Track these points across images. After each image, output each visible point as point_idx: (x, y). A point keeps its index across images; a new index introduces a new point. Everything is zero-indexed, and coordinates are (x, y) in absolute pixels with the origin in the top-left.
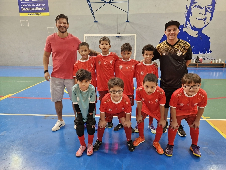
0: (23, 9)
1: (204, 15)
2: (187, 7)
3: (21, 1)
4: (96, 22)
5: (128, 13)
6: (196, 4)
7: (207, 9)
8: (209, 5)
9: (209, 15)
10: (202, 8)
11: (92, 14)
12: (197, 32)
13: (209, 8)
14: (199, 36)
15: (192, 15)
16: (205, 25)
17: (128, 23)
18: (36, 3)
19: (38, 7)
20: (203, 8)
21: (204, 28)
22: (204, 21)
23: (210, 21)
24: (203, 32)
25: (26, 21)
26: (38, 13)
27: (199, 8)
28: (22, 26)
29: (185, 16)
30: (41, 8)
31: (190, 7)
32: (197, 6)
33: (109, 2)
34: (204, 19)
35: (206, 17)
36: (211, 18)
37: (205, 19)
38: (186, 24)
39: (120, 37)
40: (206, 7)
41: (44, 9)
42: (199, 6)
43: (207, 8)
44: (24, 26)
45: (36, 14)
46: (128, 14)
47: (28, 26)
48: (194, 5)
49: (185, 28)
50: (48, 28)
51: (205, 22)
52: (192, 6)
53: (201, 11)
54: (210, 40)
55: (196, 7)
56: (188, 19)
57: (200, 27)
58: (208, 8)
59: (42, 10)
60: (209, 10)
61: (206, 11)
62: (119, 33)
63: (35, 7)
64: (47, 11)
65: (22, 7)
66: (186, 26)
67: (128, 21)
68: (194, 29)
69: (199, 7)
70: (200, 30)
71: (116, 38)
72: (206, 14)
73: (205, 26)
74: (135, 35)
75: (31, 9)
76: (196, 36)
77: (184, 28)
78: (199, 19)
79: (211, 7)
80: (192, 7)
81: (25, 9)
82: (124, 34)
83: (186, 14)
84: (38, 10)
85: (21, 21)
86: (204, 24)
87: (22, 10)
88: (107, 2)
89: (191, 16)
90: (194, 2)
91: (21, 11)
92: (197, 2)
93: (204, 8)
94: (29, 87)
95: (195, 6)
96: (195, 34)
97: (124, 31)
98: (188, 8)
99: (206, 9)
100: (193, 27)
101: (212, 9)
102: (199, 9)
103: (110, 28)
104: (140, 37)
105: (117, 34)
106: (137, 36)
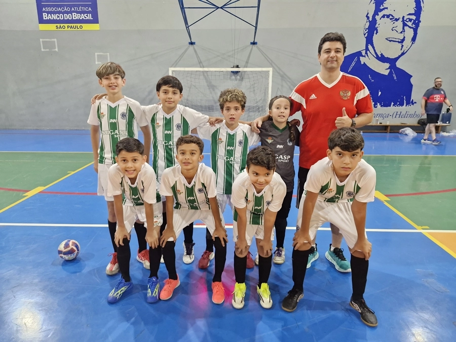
0: (45, 16)
1: (401, 33)
2: (368, 18)
3: (44, 1)
4: (192, 43)
5: (256, 28)
6: (385, 12)
7: (406, 21)
8: (410, 14)
9: (409, 33)
10: (397, 20)
11: (187, 28)
12: (387, 65)
13: (410, 20)
14: (390, 73)
15: (377, 32)
16: (402, 51)
17: (255, 47)
19: (77, 12)
20: (398, 19)
21: (400, 57)
22: (400, 45)
23: (412, 43)
24: (399, 64)
25: (53, 40)
26: (76, 25)
27: (391, 19)
28: (43, 50)
29: (365, 35)
30: (82, 15)
31: (374, 16)
33: (221, 8)
34: (399, 40)
35: (404, 37)
36: (414, 39)
37: (403, 40)
38: (367, 49)
39: (239, 74)
40: (404, 17)
41: (90, 17)
42: (390, 15)
43: (405, 19)
44: (48, 50)
45: (71, 27)
47: (57, 50)
48: (381, 14)
49: (365, 56)
50: (96, 54)
51: (402, 46)
52: (378, 15)
53: (394, 25)
54: (412, 80)
55: (386, 18)
56: (369, 41)
57: (392, 56)
58: (408, 20)
59: (84, 19)
60: (410, 24)
61: (405, 25)
62: (237, 67)
63: (71, 12)
64: (95, 20)
65: (45, 12)
66: (366, 53)
67: (254, 43)
68: (382, 59)
69: (391, 17)
70: (392, 62)
71: (231, 76)
72: (404, 31)
73: (403, 54)
74: (271, 69)
75: (61, 17)
76: (386, 73)
77: (363, 56)
78: (390, 41)
79: (414, 17)
80: (377, 17)
81: (49, 17)
82: (246, 67)
83: (367, 30)
84: (76, 18)
85: (41, 40)
86: (401, 49)
87: (44, 18)
88: (219, 8)
89: (376, 34)
90: (382, 8)
91: (41, 21)
92: (387, 8)
93: (401, 19)
94: (73, 173)
95: (383, 16)
96: (383, 69)
97: (247, 62)
98: (371, 19)
99: (403, 20)
100: (380, 56)
101: (415, 21)
102: (391, 21)
103: (219, 56)
104: (279, 73)
105: (233, 67)
106: (273, 71)
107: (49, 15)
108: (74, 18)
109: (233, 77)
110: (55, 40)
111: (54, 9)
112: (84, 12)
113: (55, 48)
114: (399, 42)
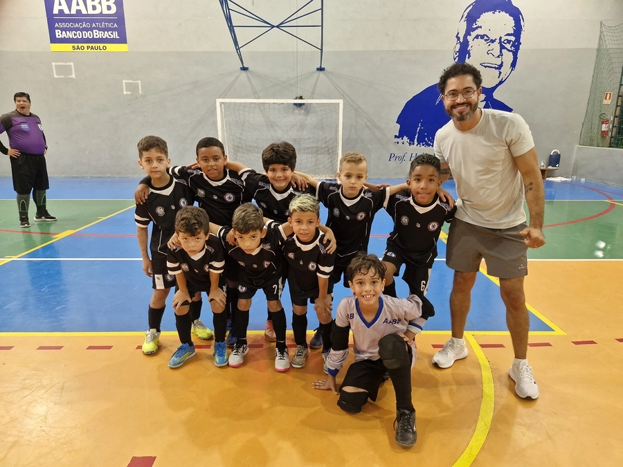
0: (58, 34)
1: (498, 57)
2: (458, 38)
3: (56, 15)
4: (244, 69)
5: (322, 50)
6: (478, 32)
8: (508, 35)
9: (508, 57)
10: (493, 41)
11: (237, 50)
12: (483, 96)
13: (509, 42)
14: (486, 106)
15: (469, 56)
16: (500, 79)
17: (321, 73)
18: (95, 21)
19: (100, 30)
20: (495, 41)
21: (497, 86)
22: (497, 71)
23: (512, 70)
25: (68, 64)
26: (98, 45)
27: (486, 40)
28: (56, 76)
29: (455, 59)
30: (106, 32)
31: (465, 37)
32: (482, 37)
33: (277, 27)
34: (496, 66)
35: (502, 63)
36: (513, 65)
37: (500, 66)
39: (303, 106)
40: (501, 38)
41: (115, 35)
42: (485, 35)
43: (502, 41)
44: (63, 77)
45: (92, 48)
46: (322, 52)
47: (74, 76)
48: (474, 34)
50: (124, 81)
51: (500, 73)
52: (470, 35)
53: (490, 48)
55: (479, 39)
57: (488, 85)
58: (506, 42)
59: (108, 37)
60: (508, 46)
61: (502, 47)
62: (301, 98)
63: (91, 29)
64: (122, 40)
65: (58, 28)
67: (321, 69)
69: (486, 38)
70: (488, 92)
71: (294, 110)
72: (502, 55)
73: (501, 82)
74: (341, 102)
75: (79, 35)
76: (481, 105)
78: (486, 67)
79: (513, 38)
80: (469, 38)
81: (64, 35)
82: (313, 99)
83: (458, 54)
84: (98, 37)
85: (53, 64)
86: (499, 77)
87: (57, 37)
88: (274, 27)
89: (469, 58)
90: (474, 26)
91: (54, 40)
92: (481, 27)
93: (498, 41)
95: (477, 37)
97: (313, 93)
98: (461, 40)
99: (500, 42)
101: (514, 42)
102: (486, 42)
103: (278, 85)
104: (352, 106)
105: (296, 98)
106: (344, 104)
107: (64, 32)
108: (95, 37)
109: (297, 111)
110: (72, 64)
111: (70, 25)
112: (108, 29)
113: (72, 74)
114: (496, 68)
